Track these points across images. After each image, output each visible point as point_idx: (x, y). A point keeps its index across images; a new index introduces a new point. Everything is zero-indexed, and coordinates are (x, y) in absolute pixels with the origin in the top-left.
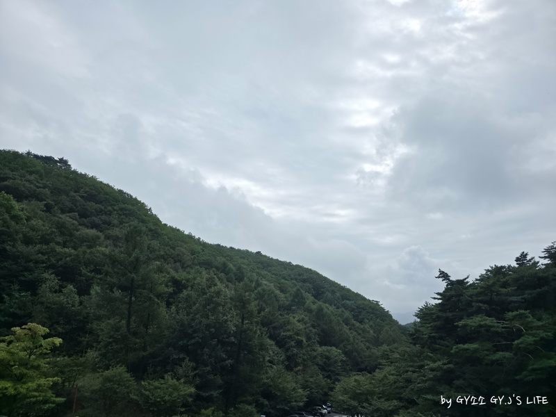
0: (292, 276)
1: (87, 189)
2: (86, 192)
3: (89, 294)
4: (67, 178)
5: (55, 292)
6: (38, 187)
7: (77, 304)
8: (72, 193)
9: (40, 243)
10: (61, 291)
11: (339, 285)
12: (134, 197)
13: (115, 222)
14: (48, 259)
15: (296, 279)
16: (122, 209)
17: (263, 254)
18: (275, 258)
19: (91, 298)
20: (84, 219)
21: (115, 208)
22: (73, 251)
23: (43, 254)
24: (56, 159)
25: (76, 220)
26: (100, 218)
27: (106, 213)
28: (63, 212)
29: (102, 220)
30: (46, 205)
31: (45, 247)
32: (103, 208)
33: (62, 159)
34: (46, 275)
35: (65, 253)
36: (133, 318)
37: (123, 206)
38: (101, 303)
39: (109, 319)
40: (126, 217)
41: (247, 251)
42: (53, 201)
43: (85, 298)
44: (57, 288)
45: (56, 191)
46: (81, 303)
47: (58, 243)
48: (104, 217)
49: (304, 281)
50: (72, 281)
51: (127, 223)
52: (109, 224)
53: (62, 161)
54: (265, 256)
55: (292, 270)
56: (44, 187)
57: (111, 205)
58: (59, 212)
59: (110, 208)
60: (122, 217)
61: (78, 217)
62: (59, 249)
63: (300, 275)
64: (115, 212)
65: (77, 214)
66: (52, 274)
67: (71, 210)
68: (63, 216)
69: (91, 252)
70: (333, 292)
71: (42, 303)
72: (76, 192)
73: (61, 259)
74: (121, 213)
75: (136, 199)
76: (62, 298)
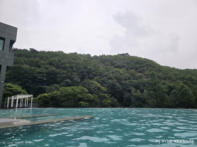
2: (135, 62)
3: (144, 92)
4: (129, 59)
5: (135, 92)
6: (123, 64)
7: (141, 95)
8: (132, 63)
9: (128, 80)
10: (136, 92)
13: (146, 69)
14: (131, 84)
16: (147, 65)
19: (144, 94)
20: (137, 70)
21: (145, 65)
22: (136, 81)
23: (130, 82)
25: (134, 71)
28: (131, 69)
30: (126, 69)
31: (130, 81)
32: (141, 65)
33: (127, 53)
34: (132, 88)
35: (135, 82)
36: (158, 99)
37: (147, 63)
38: (148, 95)
39: (151, 99)
40: (149, 67)
42: (128, 67)
43: (143, 93)
44: (135, 91)
45: (128, 64)
46: (142, 95)
47: (132, 79)
48: (142, 68)
50: (138, 89)
51: (149, 69)
52: (144, 70)
57: (143, 64)
58: (130, 69)
60: (147, 67)
61: (135, 70)
62: (133, 81)
66: (133, 87)
67: (133, 68)
68: (131, 71)
69: (141, 80)
71: (133, 95)
72: (132, 62)
73: (134, 83)
75: (150, 60)
76: (137, 94)
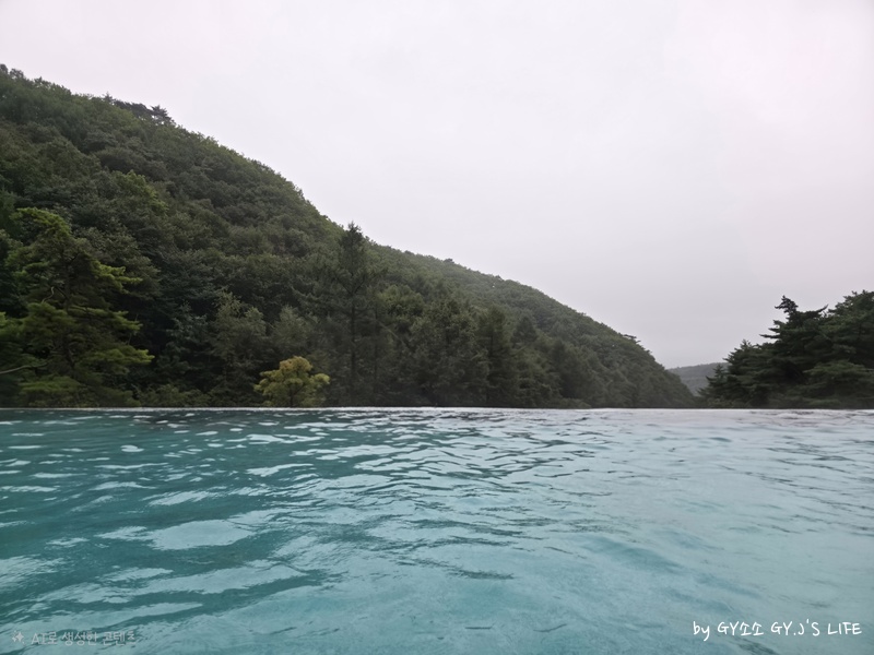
0: (503, 298)
1: (211, 161)
2: (210, 165)
3: (280, 320)
6: (149, 159)
8: (193, 167)
11: (574, 311)
12: (276, 172)
13: (263, 213)
15: (509, 302)
16: (265, 193)
17: (456, 263)
18: (474, 269)
20: (220, 209)
21: (257, 191)
22: (242, 259)
24: (149, 108)
26: (241, 207)
27: (244, 199)
29: (244, 210)
31: (204, 253)
32: (239, 190)
33: (158, 108)
34: (218, 292)
37: (266, 188)
40: (275, 204)
41: (432, 258)
42: (172, 179)
44: (239, 310)
45: (174, 165)
49: (522, 305)
50: (253, 301)
53: (157, 111)
54: (459, 266)
55: (503, 287)
56: (155, 159)
57: (251, 186)
58: (187, 197)
59: (249, 191)
60: (269, 204)
61: (211, 205)
62: (222, 256)
63: (513, 296)
64: (257, 198)
65: (208, 200)
66: (229, 291)
67: (200, 195)
68: (193, 204)
70: (566, 322)
72: (196, 165)
73: (229, 271)
74: (265, 198)
75: (279, 176)
